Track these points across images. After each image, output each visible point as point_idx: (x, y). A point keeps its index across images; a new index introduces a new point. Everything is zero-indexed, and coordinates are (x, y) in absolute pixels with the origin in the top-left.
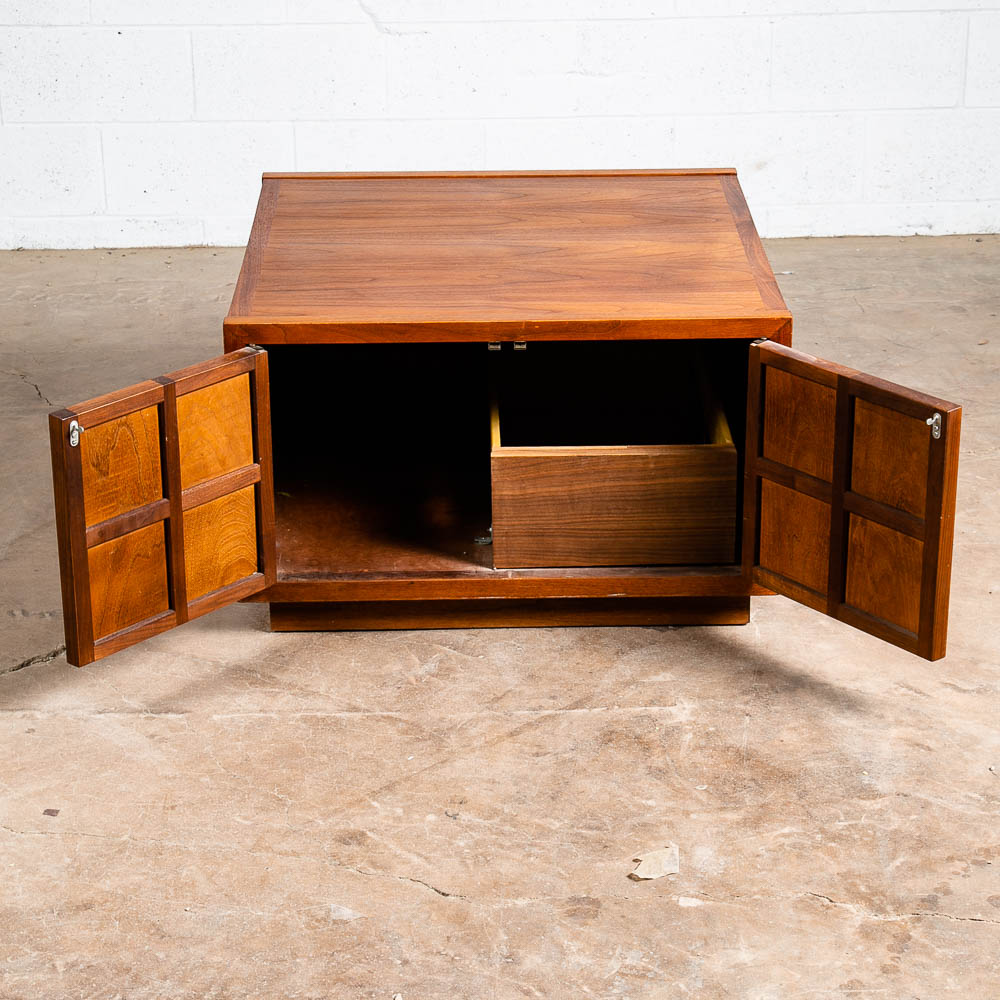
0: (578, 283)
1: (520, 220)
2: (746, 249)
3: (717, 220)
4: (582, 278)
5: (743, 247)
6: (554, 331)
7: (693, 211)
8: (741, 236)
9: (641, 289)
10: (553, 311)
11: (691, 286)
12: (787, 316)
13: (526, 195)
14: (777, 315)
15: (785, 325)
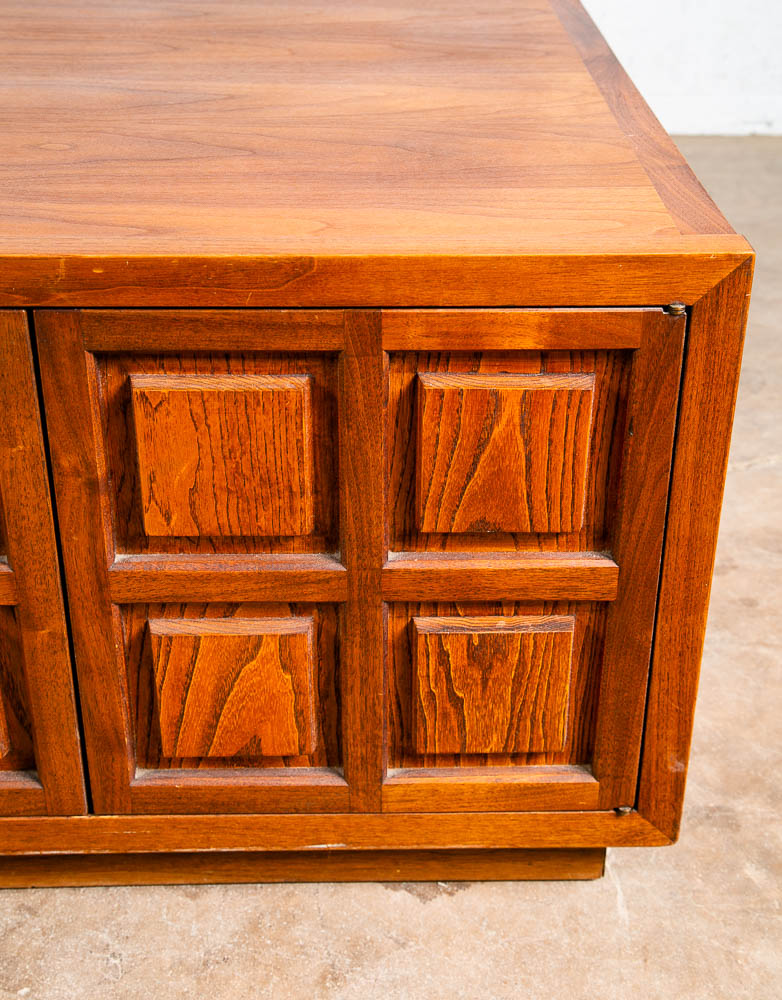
0: (241, 164)
1: (175, 49)
2: (609, 101)
3: (548, 54)
4: (253, 152)
5: (602, 98)
6: (141, 282)
7: (503, 40)
8: (597, 80)
9: (380, 178)
10: (153, 231)
11: (496, 175)
12: (743, 250)
13: (206, 14)
14: (713, 246)
15: (732, 276)
